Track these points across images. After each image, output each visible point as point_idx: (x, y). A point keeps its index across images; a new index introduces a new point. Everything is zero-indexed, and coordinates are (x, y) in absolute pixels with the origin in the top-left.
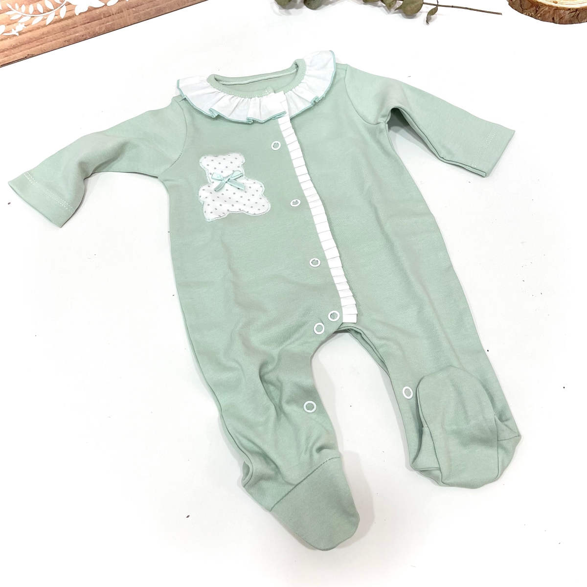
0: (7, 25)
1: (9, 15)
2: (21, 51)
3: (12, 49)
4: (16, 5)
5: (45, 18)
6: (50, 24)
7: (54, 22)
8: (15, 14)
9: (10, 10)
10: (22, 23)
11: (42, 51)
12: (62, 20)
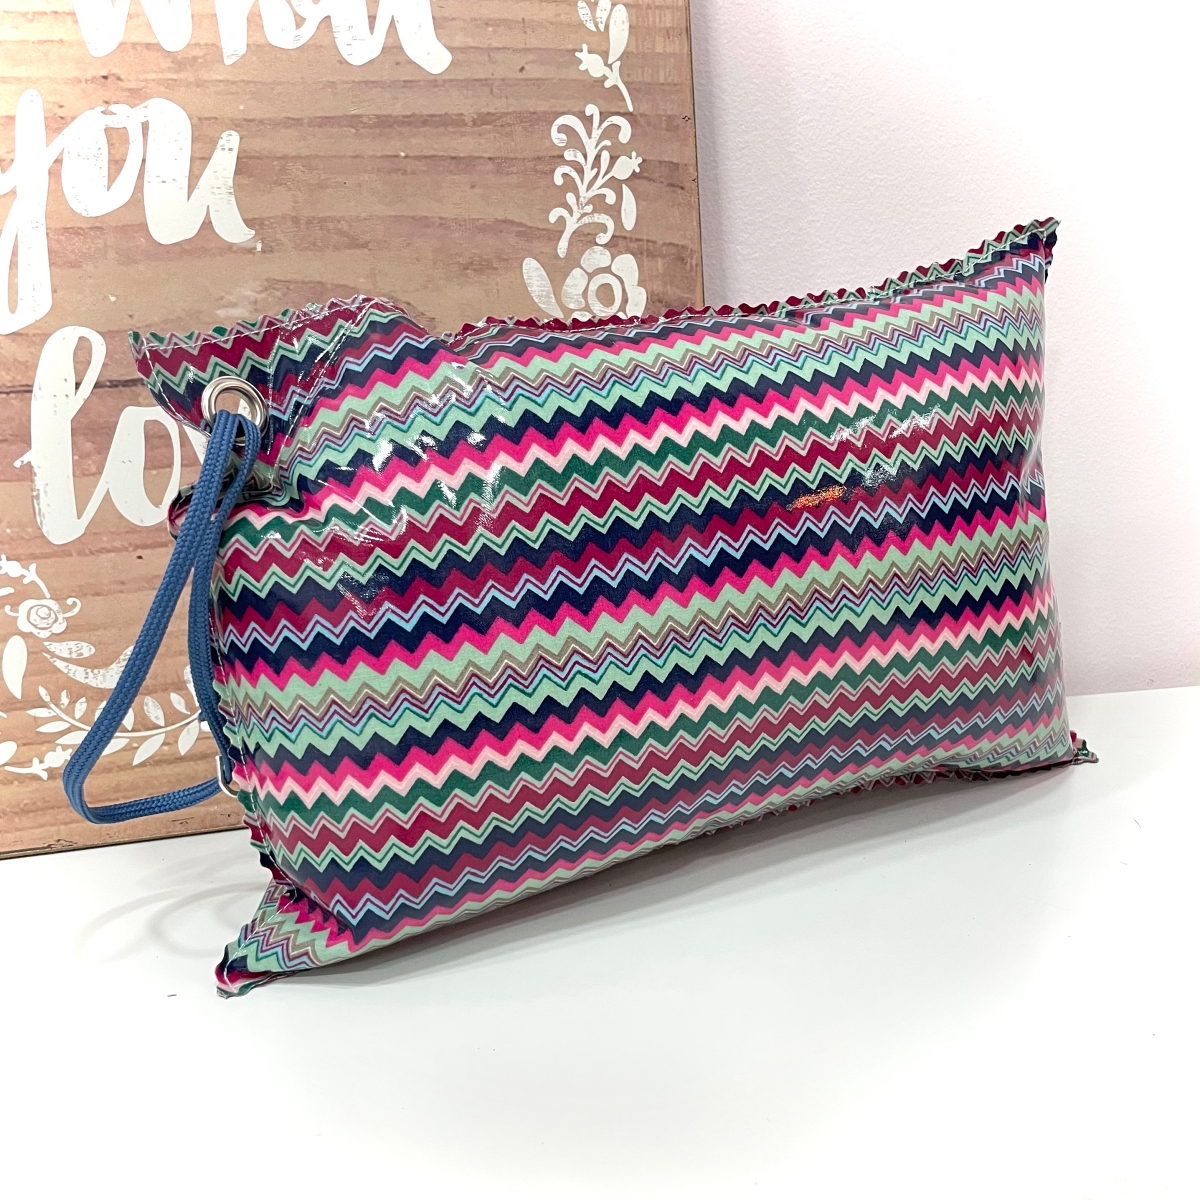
0: (24, 745)
1: (35, 717)
2: (42, 826)
3: (16, 813)
4: (64, 693)
5: (135, 745)
6: (142, 765)
7: (154, 761)
8: (57, 718)
9: (44, 705)
10: (65, 748)
11: (101, 835)
12: (181, 759)
